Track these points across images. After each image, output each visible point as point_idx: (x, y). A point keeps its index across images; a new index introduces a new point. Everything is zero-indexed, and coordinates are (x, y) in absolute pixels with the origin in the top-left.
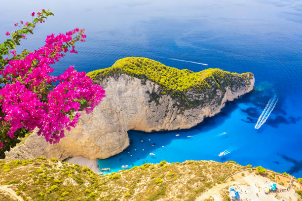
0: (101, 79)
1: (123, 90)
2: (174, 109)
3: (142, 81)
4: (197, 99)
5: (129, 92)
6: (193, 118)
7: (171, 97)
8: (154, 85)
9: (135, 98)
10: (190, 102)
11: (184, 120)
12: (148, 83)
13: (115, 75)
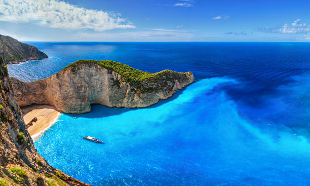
0: (79, 64)
1: (94, 74)
2: (132, 93)
3: (109, 71)
4: (151, 86)
5: (98, 77)
6: (148, 100)
7: (130, 84)
8: (118, 75)
9: (102, 81)
10: (145, 88)
11: (140, 101)
13: (90, 64)
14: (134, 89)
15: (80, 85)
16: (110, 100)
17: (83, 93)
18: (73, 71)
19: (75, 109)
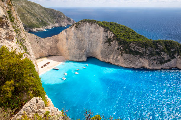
0: (83, 22)
1: (93, 31)
2: (118, 51)
3: (105, 30)
4: (138, 50)
5: (95, 34)
6: (129, 61)
7: (118, 43)
8: (112, 34)
9: (98, 38)
10: (130, 50)
11: (122, 60)
12: (109, 32)
13: (91, 22)
14: (120, 48)
15: (81, 39)
16: (101, 54)
17: (82, 45)
18: (76, 27)
19: (75, 57)
